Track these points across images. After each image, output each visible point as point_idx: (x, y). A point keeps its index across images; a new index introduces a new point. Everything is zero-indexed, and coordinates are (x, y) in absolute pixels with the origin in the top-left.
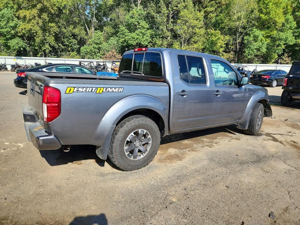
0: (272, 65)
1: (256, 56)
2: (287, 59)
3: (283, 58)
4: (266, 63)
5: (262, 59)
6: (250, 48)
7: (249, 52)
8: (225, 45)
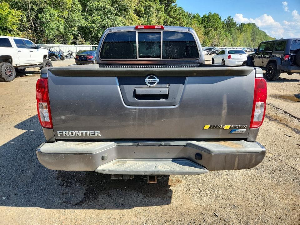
0: (71, 45)
1: (56, 36)
2: (81, 40)
3: (79, 38)
4: (66, 44)
5: (62, 39)
6: (49, 27)
7: (50, 32)
8: (20, 22)
